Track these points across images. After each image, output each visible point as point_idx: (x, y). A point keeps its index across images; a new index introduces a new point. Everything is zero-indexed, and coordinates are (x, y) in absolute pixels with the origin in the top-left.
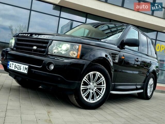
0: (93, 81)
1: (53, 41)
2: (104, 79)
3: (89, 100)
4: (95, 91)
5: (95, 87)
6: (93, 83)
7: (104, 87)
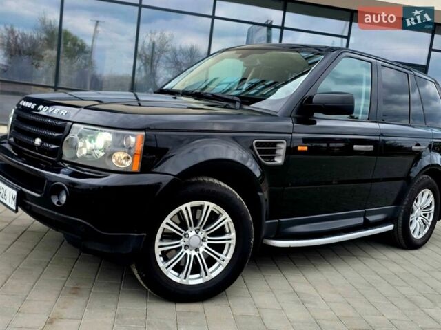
0: (195, 226)
1: (74, 125)
2: (229, 219)
3: (185, 278)
4: (204, 252)
5: (203, 240)
6: (196, 230)
7: (230, 239)
